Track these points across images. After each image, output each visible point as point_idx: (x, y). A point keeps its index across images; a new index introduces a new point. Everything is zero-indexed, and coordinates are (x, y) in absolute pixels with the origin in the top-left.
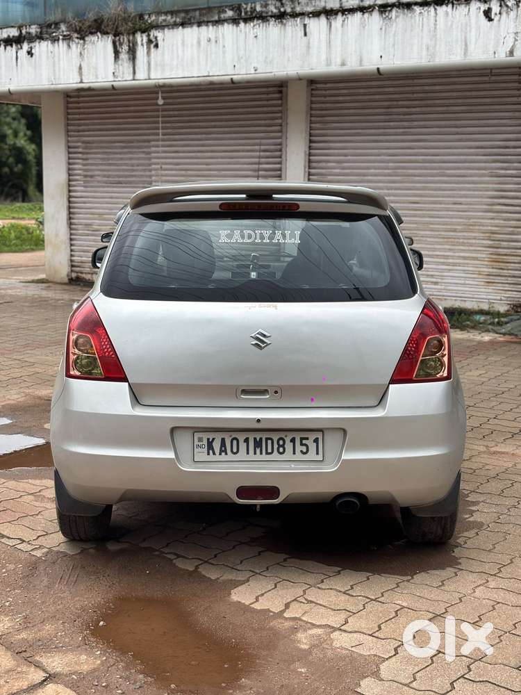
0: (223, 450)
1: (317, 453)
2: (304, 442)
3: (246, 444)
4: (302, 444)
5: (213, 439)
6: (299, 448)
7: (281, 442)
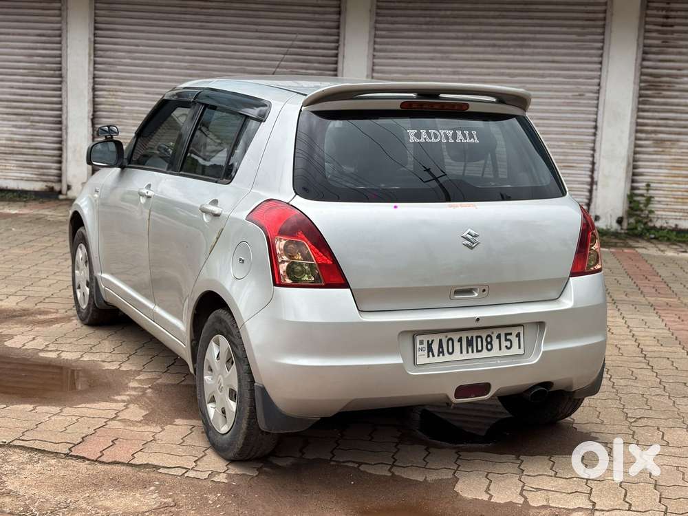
0: (441, 352)
1: (520, 348)
2: (508, 337)
3: (459, 343)
4: (506, 340)
5: (433, 341)
6: (504, 343)
7: (489, 340)
